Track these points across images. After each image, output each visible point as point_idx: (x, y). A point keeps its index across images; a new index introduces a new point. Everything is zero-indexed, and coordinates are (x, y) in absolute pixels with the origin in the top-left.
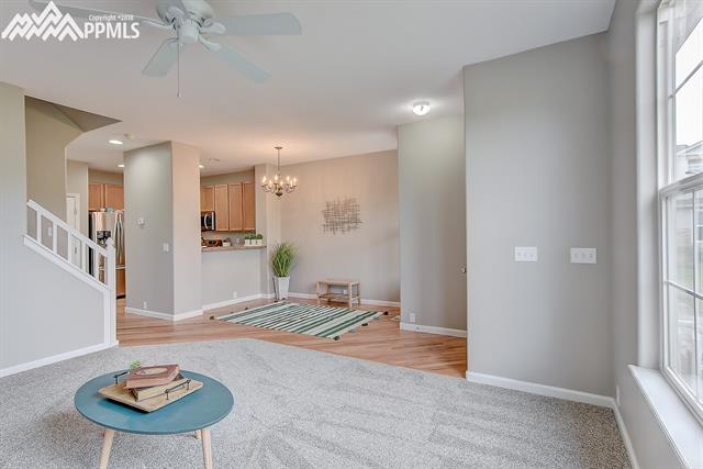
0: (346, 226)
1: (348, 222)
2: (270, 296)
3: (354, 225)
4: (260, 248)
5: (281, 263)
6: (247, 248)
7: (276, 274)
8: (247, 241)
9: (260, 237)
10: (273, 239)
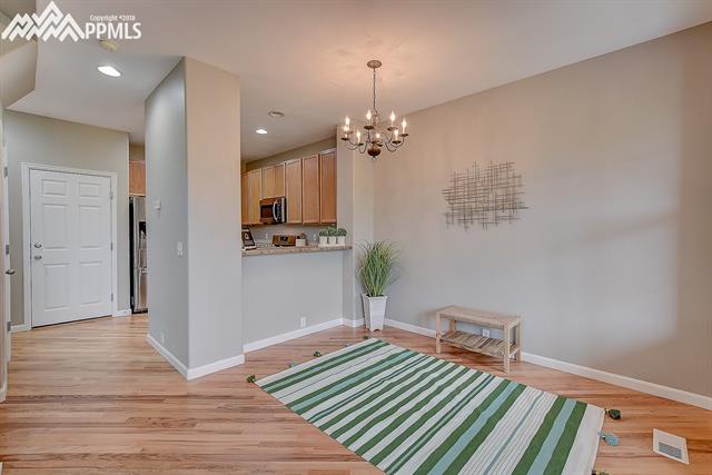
0: (491, 215)
1: (496, 209)
2: (355, 324)
3: (507, 212)
4: (342, 249)
5: (375, 273)
6: (322, 250)
7: (365, 290)
8: (323, 240)
9: (343, 233)
10: (362, 236)
